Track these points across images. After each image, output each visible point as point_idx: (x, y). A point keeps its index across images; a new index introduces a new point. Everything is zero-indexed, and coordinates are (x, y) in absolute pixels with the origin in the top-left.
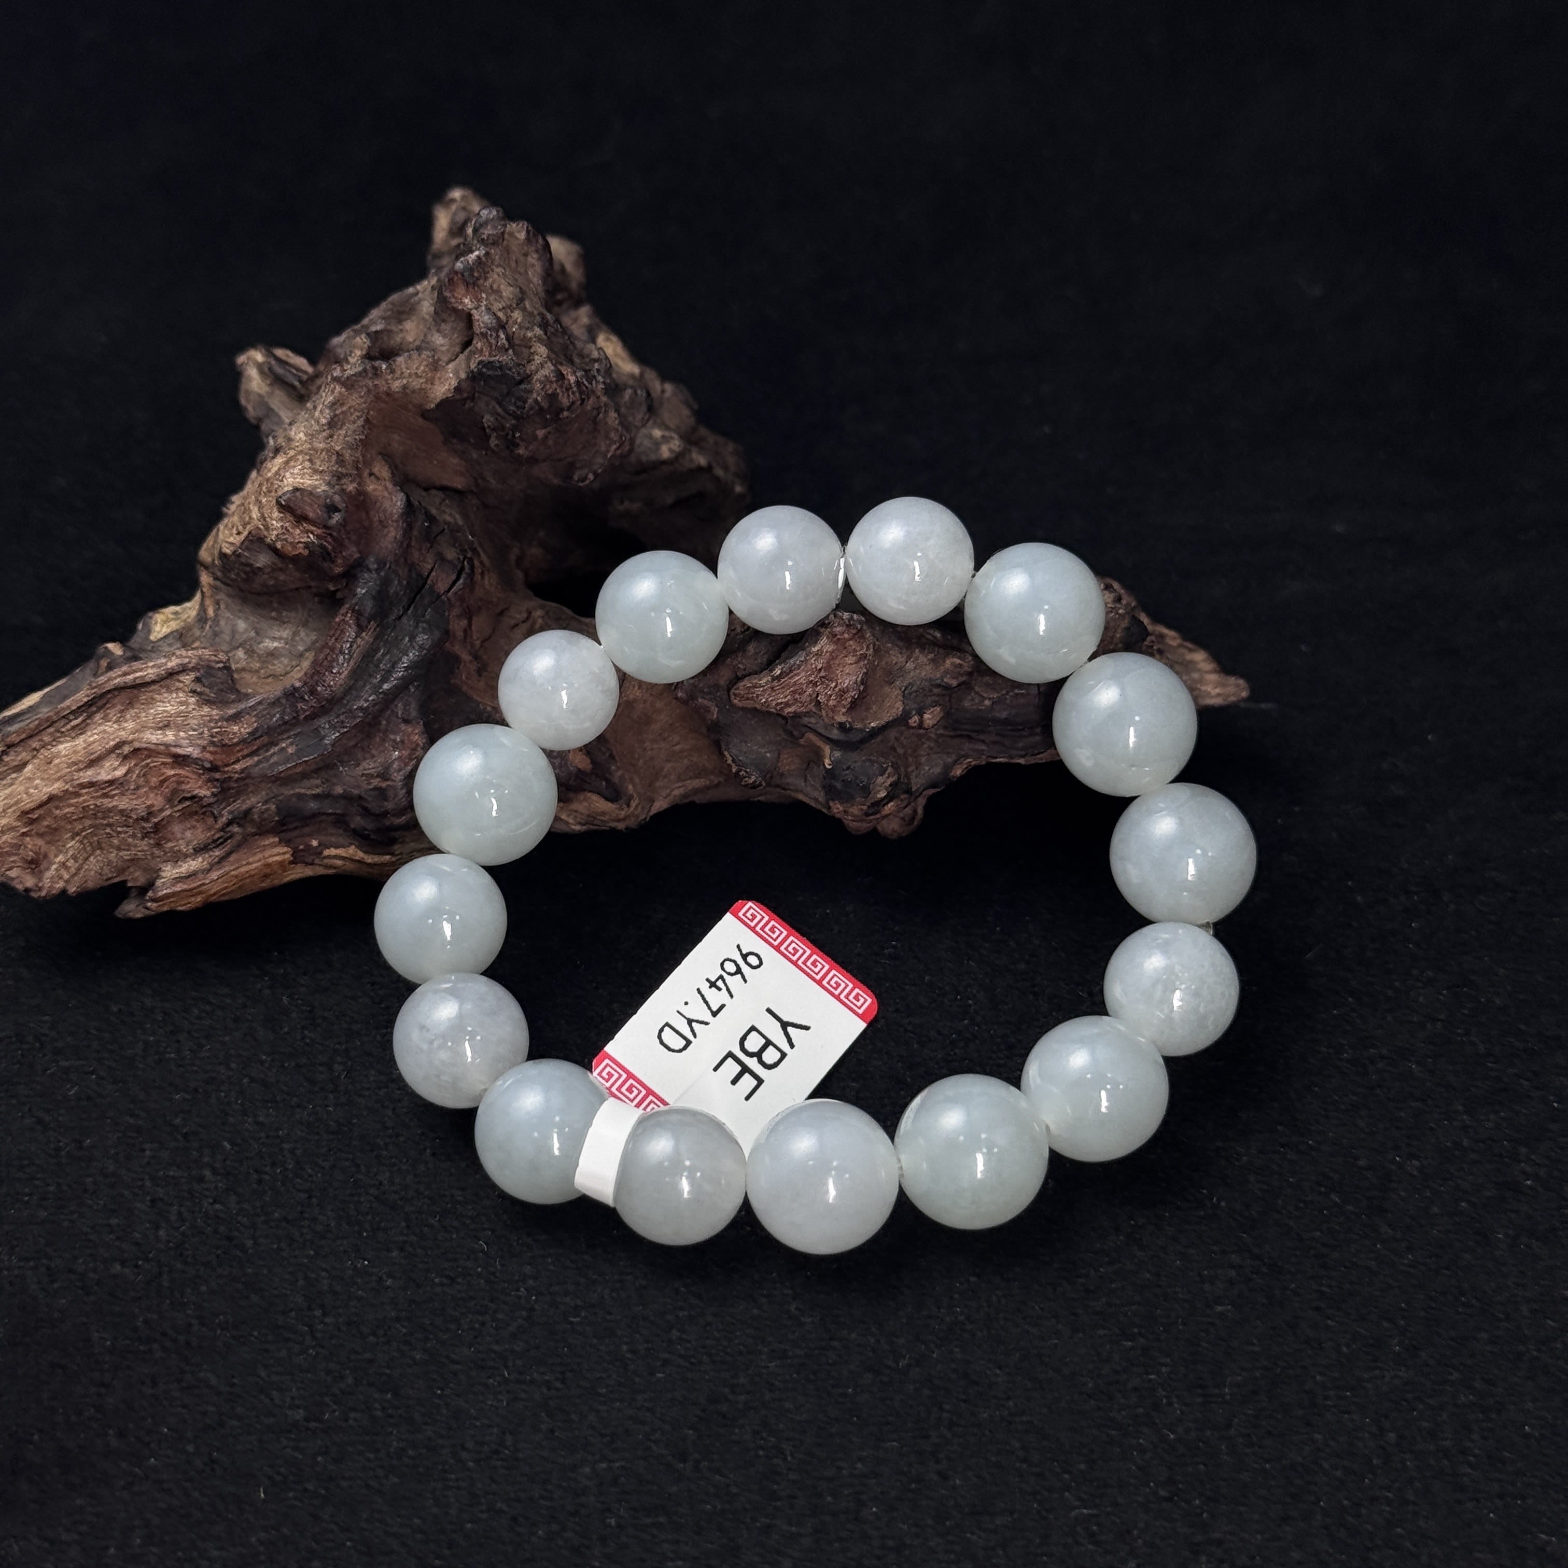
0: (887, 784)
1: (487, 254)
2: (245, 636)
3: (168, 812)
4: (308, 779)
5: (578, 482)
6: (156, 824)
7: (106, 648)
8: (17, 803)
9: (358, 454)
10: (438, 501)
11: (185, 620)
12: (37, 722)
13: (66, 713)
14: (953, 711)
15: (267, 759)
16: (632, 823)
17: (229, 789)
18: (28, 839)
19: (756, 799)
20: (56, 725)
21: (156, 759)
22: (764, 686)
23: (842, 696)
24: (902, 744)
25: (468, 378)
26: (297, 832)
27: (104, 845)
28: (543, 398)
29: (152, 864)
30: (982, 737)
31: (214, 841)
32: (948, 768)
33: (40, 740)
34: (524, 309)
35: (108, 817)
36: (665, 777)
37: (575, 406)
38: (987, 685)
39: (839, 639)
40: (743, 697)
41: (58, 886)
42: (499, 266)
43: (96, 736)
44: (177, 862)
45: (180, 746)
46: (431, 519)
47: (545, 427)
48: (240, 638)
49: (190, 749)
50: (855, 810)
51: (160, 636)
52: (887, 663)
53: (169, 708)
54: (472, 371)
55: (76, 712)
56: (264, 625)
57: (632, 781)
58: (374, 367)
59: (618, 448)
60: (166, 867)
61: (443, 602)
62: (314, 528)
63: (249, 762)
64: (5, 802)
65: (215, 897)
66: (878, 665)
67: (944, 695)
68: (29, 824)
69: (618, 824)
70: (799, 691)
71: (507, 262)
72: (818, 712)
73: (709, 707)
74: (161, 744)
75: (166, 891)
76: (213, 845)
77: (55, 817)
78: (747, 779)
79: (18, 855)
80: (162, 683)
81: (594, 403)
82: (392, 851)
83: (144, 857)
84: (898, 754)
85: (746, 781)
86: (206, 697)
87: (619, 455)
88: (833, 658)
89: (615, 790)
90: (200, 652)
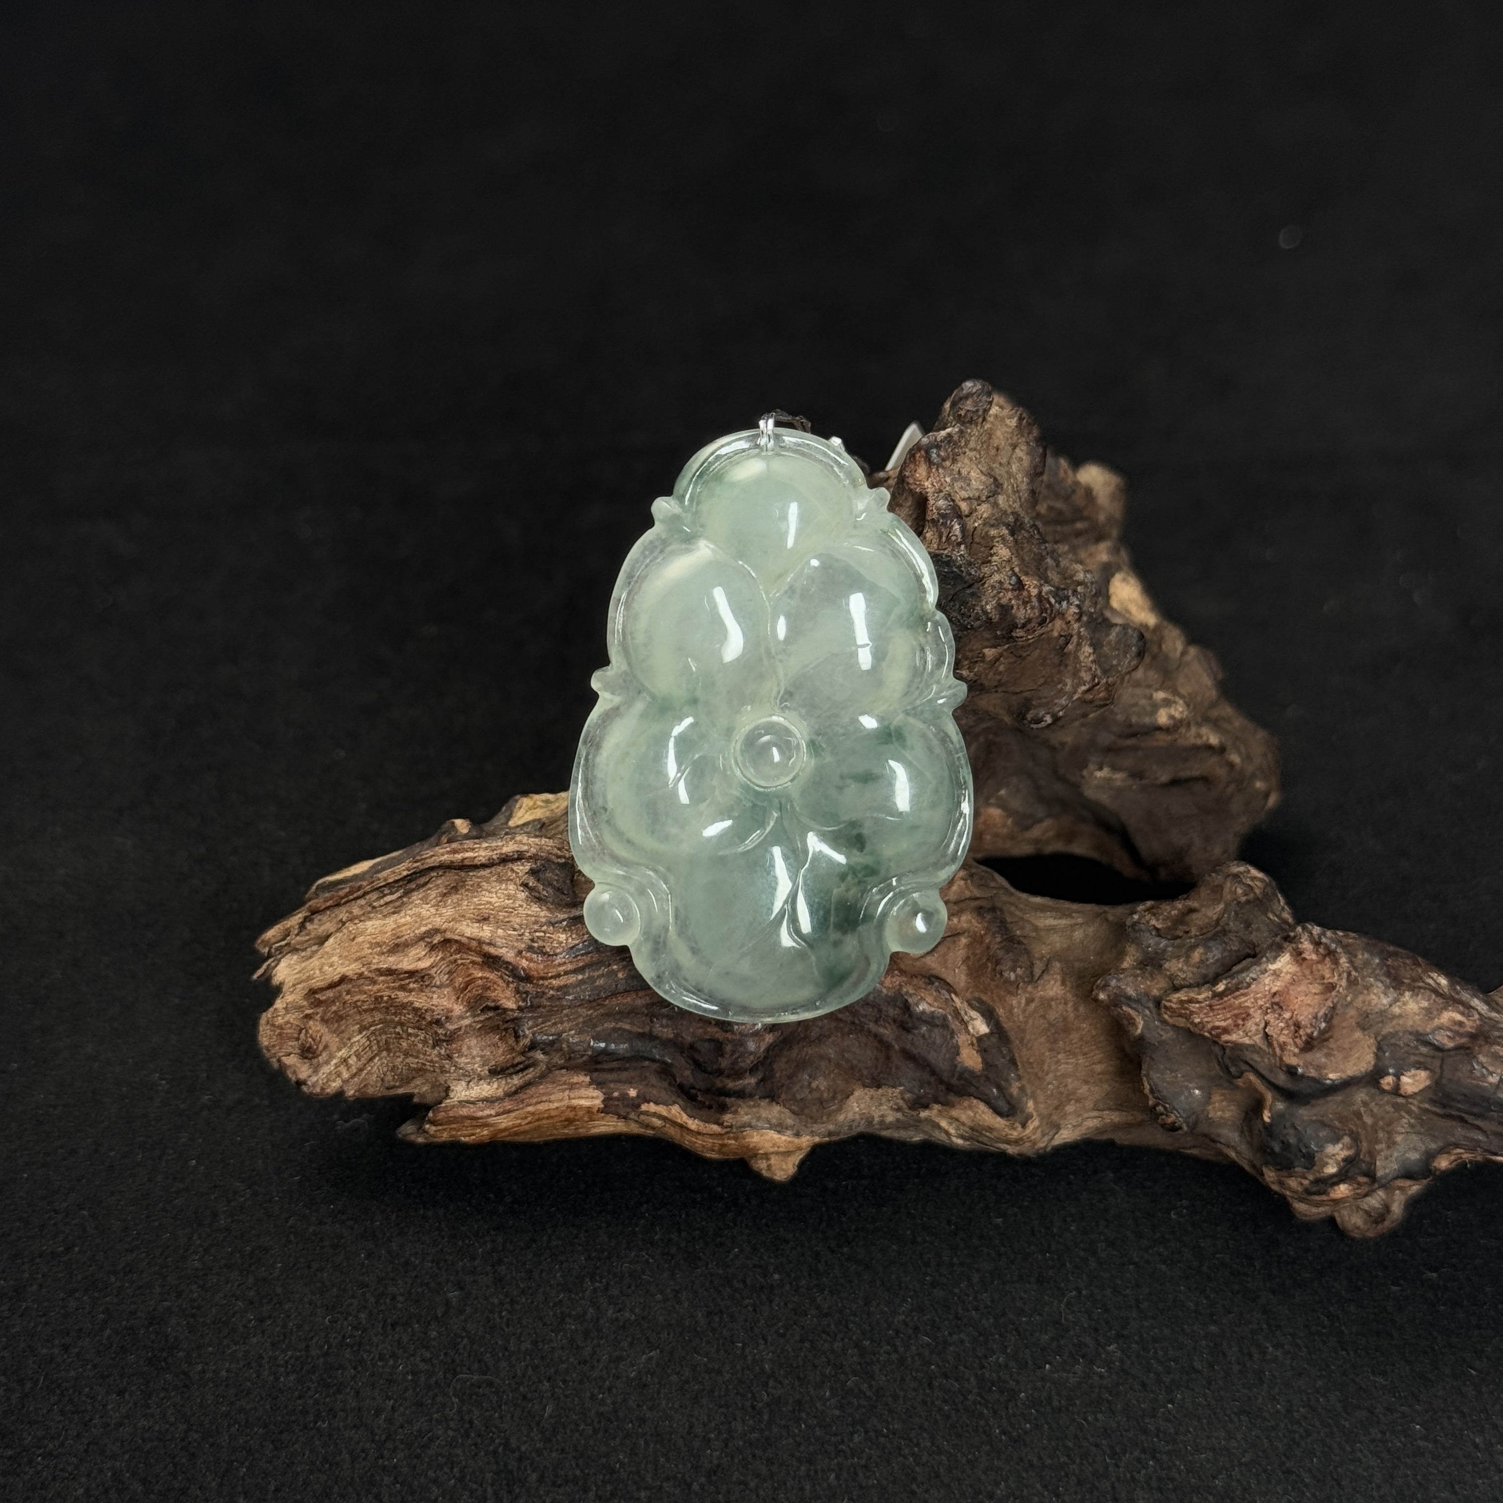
0: (1339, 1158)
1: (961, 432)
3: (467, 1022)
4: (637, 1014)
5: (1030, 722)
6: (453, 1033)
7: (453, 823)
8: (309, 978)
11: (552, 810)
12: (348, 890)
13: (380, 885)
14: (1444, 1081)
15: (592, 980)
16: (1026, 1149)
17: (539, 1007)
18: (311, 1023)
19: (1189, 1151)
20: (368, 897)
21: (465, 956)
22: (1199, 1002)
23: (1296, 1031)
24: (1372, 1111)
26: (614, 1076)
27: (391, 1046)
28: (995, 608)
29: (442, 1079)
30: (1480, 1123)
31: (514, 1066)
32: (1430, 1156)
33: (347, 912)
34: (995, 505)
35: (401, 1014)
36: (1078, 1101)
37: (1032, 625)
38: (1496, 1057)
39: (1304, 959)
40: (1175, 1012)
41: (334, 1084)
42: (975, 450)
43: (408, 918)
44: (469, 1082)
45: (495, 946)
47: (995, 647)
49: (502, 952)
50: (1293, 1183)
51: (521, 822)
52: (1364, 1002)
53: (493, 900)
55: (392, 886)
57: (1034, 1096)
59: (1090, 690)
60: (456, 1086)
63: (572, 979)
64: (298, 976)
65: (504, 1134)
66: (1351, 1003)
67: (1433, 1057)
68: (316, 1006)
69: (1008, 1147)
70: (1244, 1016)
71: (985, 446)
72: (1264, 1047)
73: (1134, 1019)
74: (474, 939)
75: (451, 1114)
76: (511, 1070)
77: (344, 1003)
78: (1164, 1117)
79: (298, 1039)
80: (493, 869)
81: (1062, 629)
82: (721, 1121)
83: (432, 1069)
84: (1364, 1123)
85: (1163, 1119)
86: (537, 894)
87: (1091, 702)
88: (1293, 982)
89: (1009, 1103)
90: (543, 841)
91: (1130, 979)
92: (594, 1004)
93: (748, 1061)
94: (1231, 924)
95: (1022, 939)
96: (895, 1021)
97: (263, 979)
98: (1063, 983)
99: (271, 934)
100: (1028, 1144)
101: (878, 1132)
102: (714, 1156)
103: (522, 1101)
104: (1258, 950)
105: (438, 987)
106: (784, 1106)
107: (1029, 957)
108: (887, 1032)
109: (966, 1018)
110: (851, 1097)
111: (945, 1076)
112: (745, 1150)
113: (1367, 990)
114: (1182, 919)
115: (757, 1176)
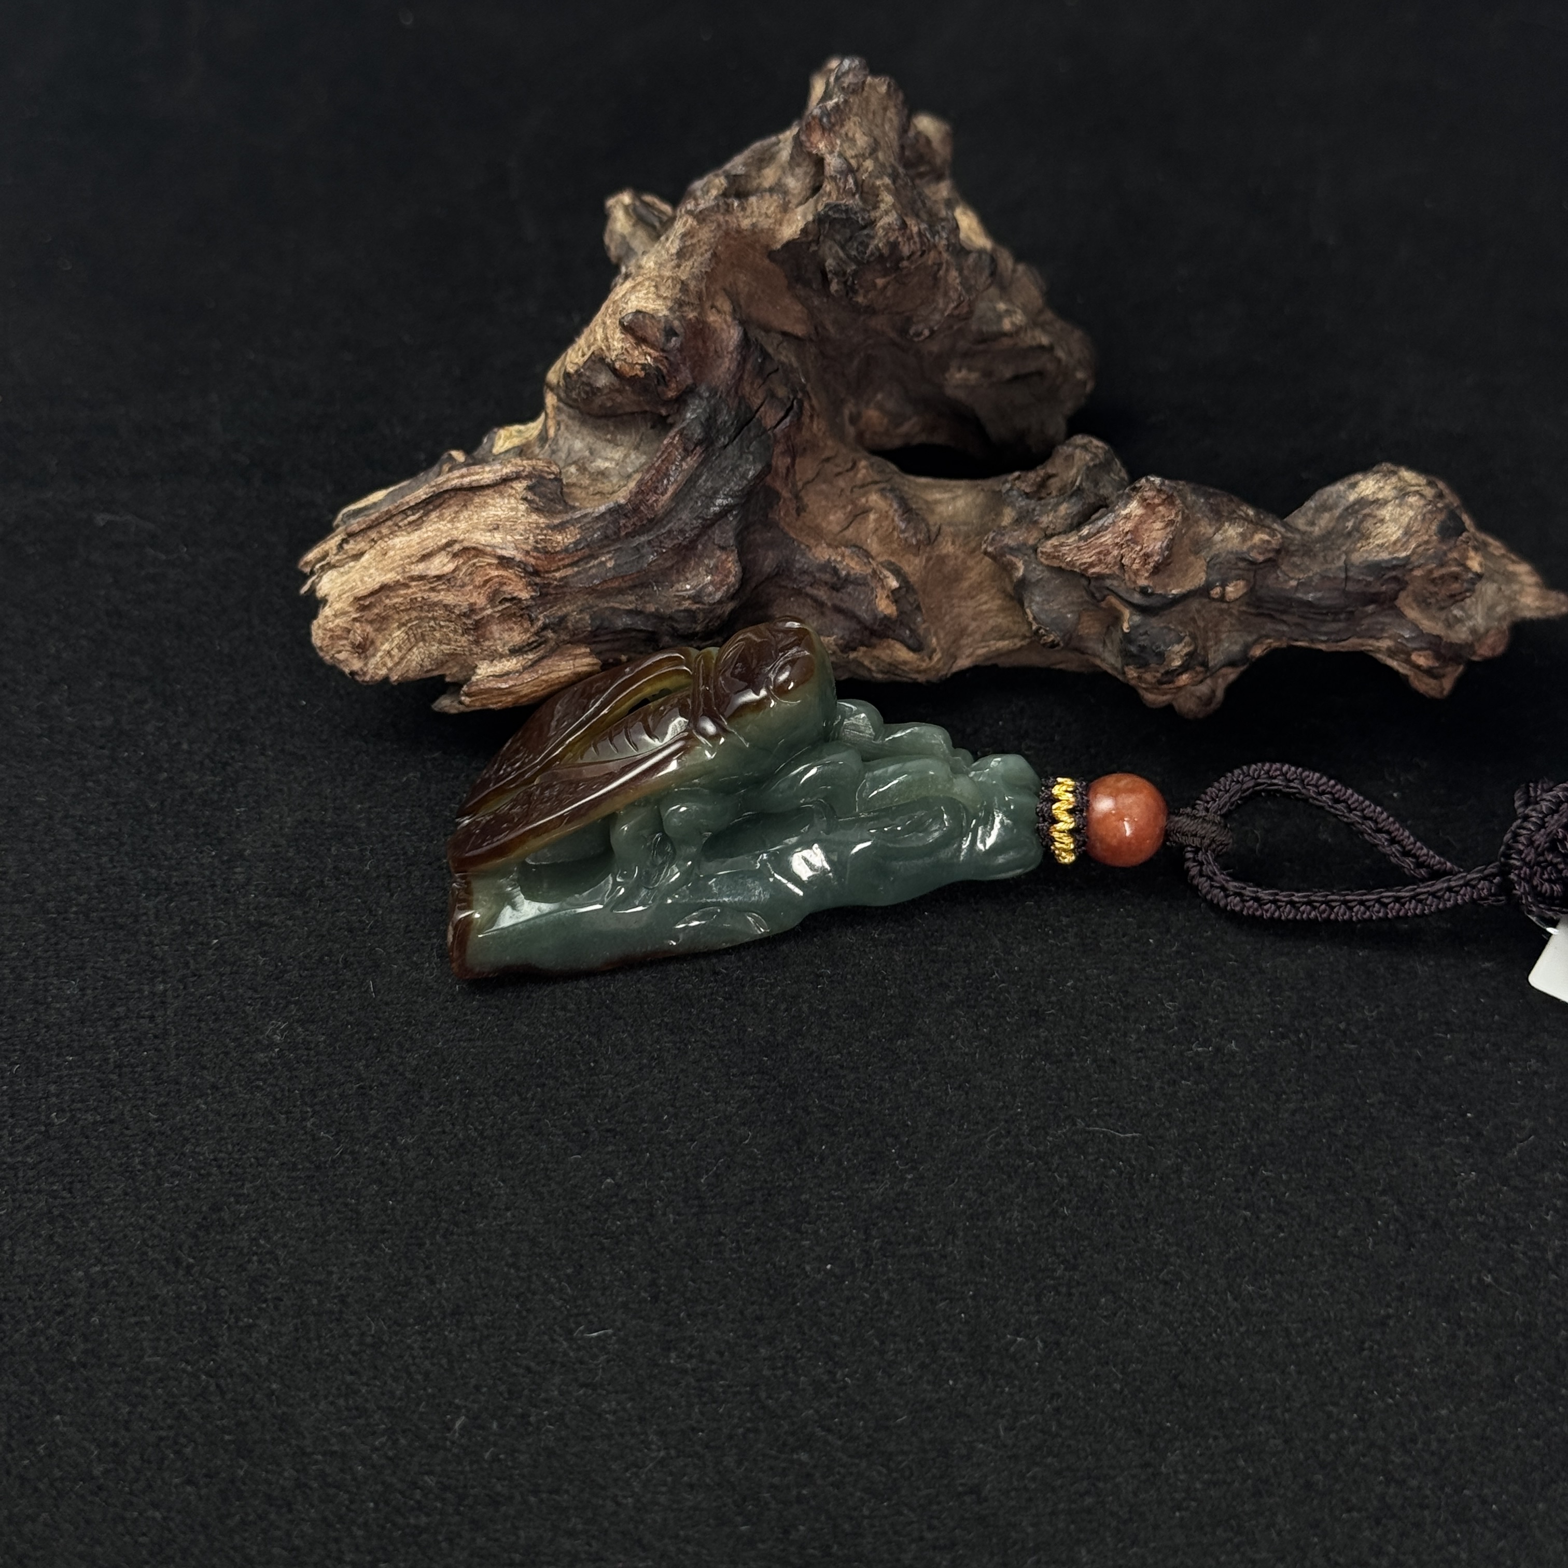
0: (1183, 653)
1: (846, 102)
2: (580, 454)
3: (489, 612)
5: (913, 337)
6: (477, 622)
7: (450, 456)
8: (352, 589)
9: (703, 286)
10: (775, 342)
11: (527, 438)
13: (404, 509)
14: (1257, 588)
15: (586, 571)
16: (932, 677)
17: (547, 594)
18: (358, 624)
19: (1058, 667)
20: (394, 519)
21: (482, 559)
22: (1069, 545)
23: (1146, 560)
24: (1203, 616)
25: (814, 221)
26: (608, 645)
27: (427, 637)
28: (885, 245)
29: (470, 660)
30: (1285, 617)
31: (529, 644)
32: (1247, 647)
33: (378, 532)
34: (876, 159)
35: (433, 611)
36: (969, 635)
37: (916, 256)
38: (1295, 565)
39: (1149, 504)
40: (1049, 555)
41: (381, 673)
42: (856, 115)
43: (430, 533)
44: (492, 660)
45: (506, 549)
46: (766, 355)
47: (884, 276)
48: (575, 457)
49: (515, 553)
50: (1148, 676)
51: (503, 450)
52: (1194, 533)
53: (499, 513)
54: (819, 214)
55: (414, 508)
56: (599, 445)
57: (936, 634)
58: (726, 203)
59: (956, 307)
60: (481, 664)
61: (769, 437)
62: (652, 351)
63: (569, 571)
64: (341, 587)
65: (525, 700)
66: (1185, 534)
67: (1249, 570)
68: (361, 611)
69: (918, 676)
70: (1104, 552)
71: (864, 112)
72: (1121, 575)
73: (1016, 564)
74: (488, 546)
75: (480, 687)
76: (528, 648)
77: (385, 606)
78: (1045, 638)
79: (348, 638)
80: (496, 488)
81: (935, 259)
83: (462, 653)
84: (1198, 625)
85: (1044, 640)
86: (535, 505)
87: (958, 316)
88: (1141, 522)
89: (918, 641)
90: (534, 462)
91: (1010, 533)
92: (590, 589)
93: (716, 624)
94: (1084, 483)
95: (918, 511)
96: (827, 583)
97: (309, 593)
98: (953, 543)
99: (311, 556)
100: (933, 673)
104: (1108, 501)
105: (462, 586)
107: (925, 525)
108: (822, 594)
109: (882, 576)
111: (868, 624)
113: (1197, 523)
114: (1042, 485)
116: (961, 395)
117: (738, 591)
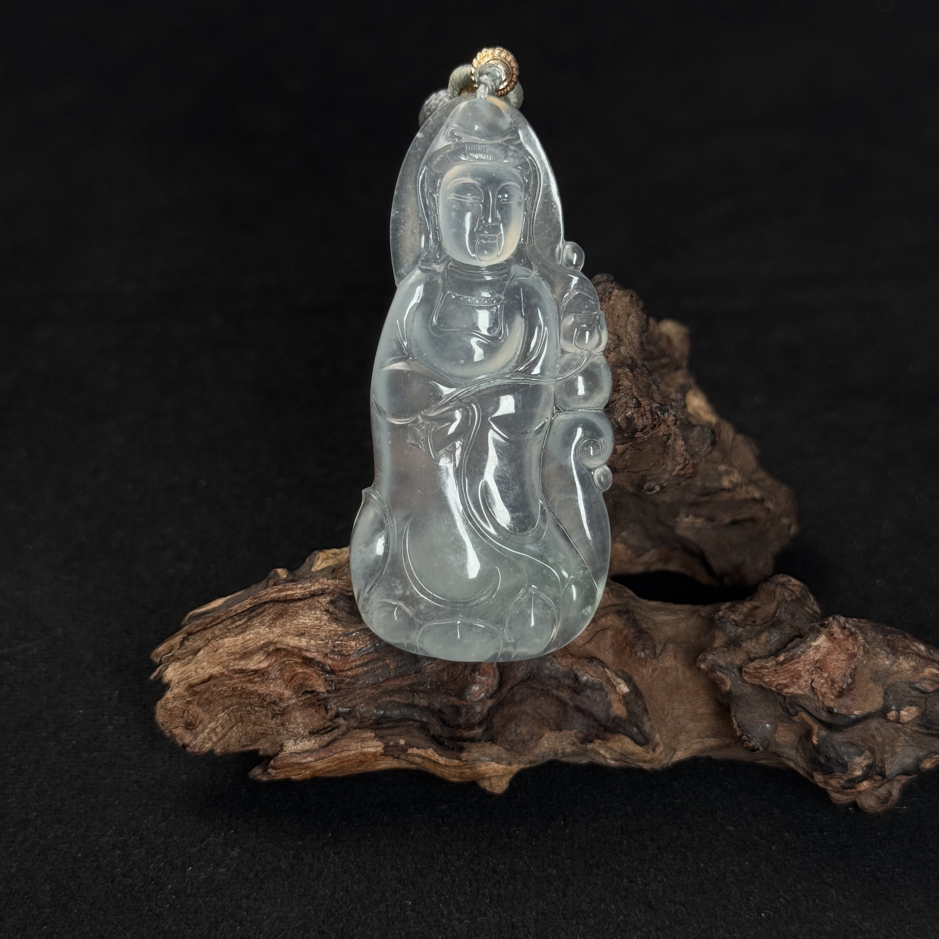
0: (863, 765)
3: (293, 701)
4: (403, 691)
5: (646, 491)
6: (284, 709)
7: (276, 572)
8: (188, 677)
11: (339, 560)
12: (211, 619)
13: (232, 615)
14: (927, 712)
15: (374, 670)
16: (656, 766)
17: (340, 689)
18: (191, 706)
19: (759, 762)
20: (224, 623)
21: (290, 659)
22: (767, 668)
23: (832, 685)
24: (881, 734)
26: (389, 731)
27: (244, 719)
29: (278, 739)
31: (325, 728)
32: (919, 760)
33: (211, 633)
35: (249, 698)
36: (687, 732)
37: (647, 429)
39: (835, 638)
40: (752, 675)
41: (207, 746)
43: (252, 636)
44: (296, 740)
45: (309, 651)
47: (623, 444)
49: (316, 654)
50: (834, 782)
51: (319, 569)
52: (874, 664)
53: (307, 621)
55: (240, 615)
57: (659, 732)
59: (683, 469)
60: (288, 743)
63: (360, 670)
64: (180, 676)
65: (320, 773)
66: (866, 665)
67: (920, 698)
68: (193, 695)
69: (644, 764)
70: (797, 676)
71: (610, 316)
72: (811, 696)
73: (724, 680)
74: (296, 648)
75: (285, 762)
76: (322, 732)
77: (212, 693)
78: (747, 742)
79: (183, 717)
80: (306, 601)
81: (665, 431)
82: (460, 757)
83: (271, 733)
84: (876, 741)
85: (746, 744)
86: (335, 617)
87: (684, 475)
88: (829, 653)
89: (644, 737)
90: (337, 582)
91: (721, 654)
92: (376, 686)
93: (477, 718)
94: (783, 615)
95: (647, 630)
96: (569, 687)
97: (157, 679)
98: (675, 657)
99: (161, 649)
100: (657, 762)
101: (559, 759)
102: (456, 780)
103: (331, 751)
104: (802, 632)
105: (274, 679)
106: (500, 746)
107: (653, 642)
108: (565, 695)
109: (614, 683)
110: (543, 738)
111: (603, 721)
112: (476, 775)
113: (876, 656)
114: (750, 614)
115: (483, 791)
116: (689, 535)
117: (495, 692)
